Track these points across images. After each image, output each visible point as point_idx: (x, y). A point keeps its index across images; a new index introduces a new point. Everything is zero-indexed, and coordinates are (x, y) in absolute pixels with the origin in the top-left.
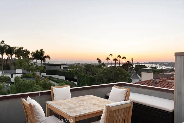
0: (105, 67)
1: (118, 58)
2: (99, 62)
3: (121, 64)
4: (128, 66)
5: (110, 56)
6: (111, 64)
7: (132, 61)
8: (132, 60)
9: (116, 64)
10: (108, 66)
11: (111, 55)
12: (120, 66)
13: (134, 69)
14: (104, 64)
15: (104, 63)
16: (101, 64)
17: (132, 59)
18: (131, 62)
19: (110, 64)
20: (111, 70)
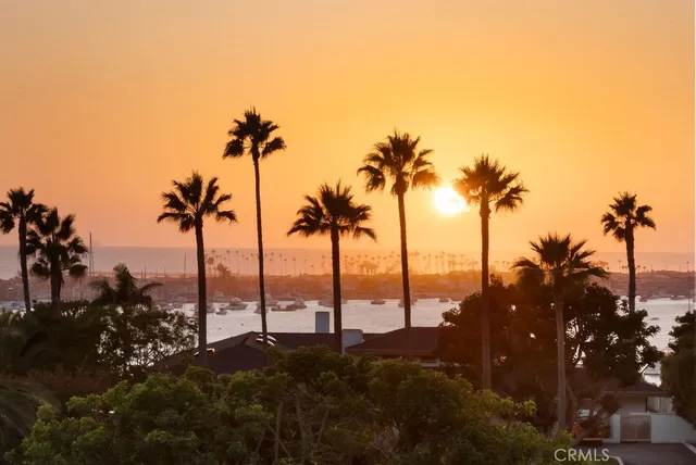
0: (144, 357)
1: (376, 180)
2: (53, 251)
3: (434, 288)
4: (549, 336)
5: (234, 149)
6: (264, 291)
7: (626, 235)
8: (627, 217)
9: (337, 291)
10: (201, 326)
11: (254, 134)
12: (409, 336)
13: (652, 377)
14: (125, 289)
15: (124, 276)
16: (73, 291)
17: (625, 205)
18: (606, 252)
19: (236, 291)
20: (269, 401)
